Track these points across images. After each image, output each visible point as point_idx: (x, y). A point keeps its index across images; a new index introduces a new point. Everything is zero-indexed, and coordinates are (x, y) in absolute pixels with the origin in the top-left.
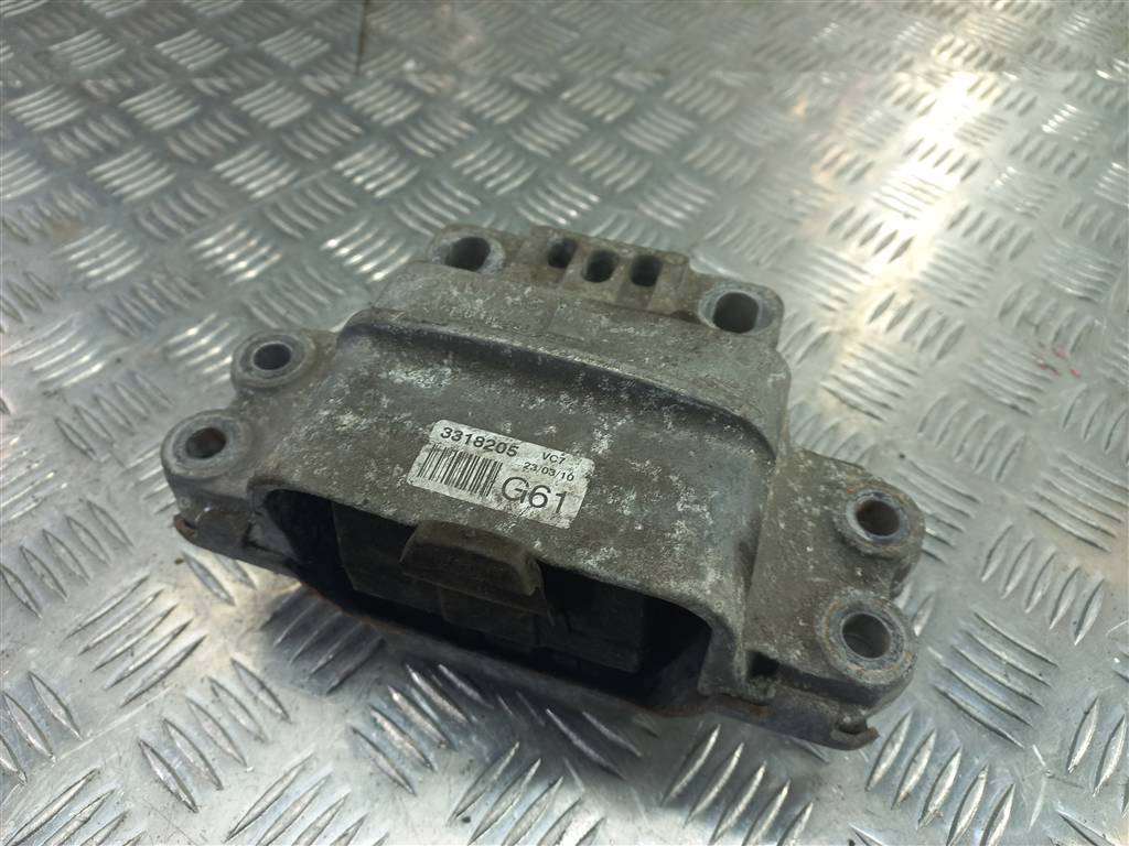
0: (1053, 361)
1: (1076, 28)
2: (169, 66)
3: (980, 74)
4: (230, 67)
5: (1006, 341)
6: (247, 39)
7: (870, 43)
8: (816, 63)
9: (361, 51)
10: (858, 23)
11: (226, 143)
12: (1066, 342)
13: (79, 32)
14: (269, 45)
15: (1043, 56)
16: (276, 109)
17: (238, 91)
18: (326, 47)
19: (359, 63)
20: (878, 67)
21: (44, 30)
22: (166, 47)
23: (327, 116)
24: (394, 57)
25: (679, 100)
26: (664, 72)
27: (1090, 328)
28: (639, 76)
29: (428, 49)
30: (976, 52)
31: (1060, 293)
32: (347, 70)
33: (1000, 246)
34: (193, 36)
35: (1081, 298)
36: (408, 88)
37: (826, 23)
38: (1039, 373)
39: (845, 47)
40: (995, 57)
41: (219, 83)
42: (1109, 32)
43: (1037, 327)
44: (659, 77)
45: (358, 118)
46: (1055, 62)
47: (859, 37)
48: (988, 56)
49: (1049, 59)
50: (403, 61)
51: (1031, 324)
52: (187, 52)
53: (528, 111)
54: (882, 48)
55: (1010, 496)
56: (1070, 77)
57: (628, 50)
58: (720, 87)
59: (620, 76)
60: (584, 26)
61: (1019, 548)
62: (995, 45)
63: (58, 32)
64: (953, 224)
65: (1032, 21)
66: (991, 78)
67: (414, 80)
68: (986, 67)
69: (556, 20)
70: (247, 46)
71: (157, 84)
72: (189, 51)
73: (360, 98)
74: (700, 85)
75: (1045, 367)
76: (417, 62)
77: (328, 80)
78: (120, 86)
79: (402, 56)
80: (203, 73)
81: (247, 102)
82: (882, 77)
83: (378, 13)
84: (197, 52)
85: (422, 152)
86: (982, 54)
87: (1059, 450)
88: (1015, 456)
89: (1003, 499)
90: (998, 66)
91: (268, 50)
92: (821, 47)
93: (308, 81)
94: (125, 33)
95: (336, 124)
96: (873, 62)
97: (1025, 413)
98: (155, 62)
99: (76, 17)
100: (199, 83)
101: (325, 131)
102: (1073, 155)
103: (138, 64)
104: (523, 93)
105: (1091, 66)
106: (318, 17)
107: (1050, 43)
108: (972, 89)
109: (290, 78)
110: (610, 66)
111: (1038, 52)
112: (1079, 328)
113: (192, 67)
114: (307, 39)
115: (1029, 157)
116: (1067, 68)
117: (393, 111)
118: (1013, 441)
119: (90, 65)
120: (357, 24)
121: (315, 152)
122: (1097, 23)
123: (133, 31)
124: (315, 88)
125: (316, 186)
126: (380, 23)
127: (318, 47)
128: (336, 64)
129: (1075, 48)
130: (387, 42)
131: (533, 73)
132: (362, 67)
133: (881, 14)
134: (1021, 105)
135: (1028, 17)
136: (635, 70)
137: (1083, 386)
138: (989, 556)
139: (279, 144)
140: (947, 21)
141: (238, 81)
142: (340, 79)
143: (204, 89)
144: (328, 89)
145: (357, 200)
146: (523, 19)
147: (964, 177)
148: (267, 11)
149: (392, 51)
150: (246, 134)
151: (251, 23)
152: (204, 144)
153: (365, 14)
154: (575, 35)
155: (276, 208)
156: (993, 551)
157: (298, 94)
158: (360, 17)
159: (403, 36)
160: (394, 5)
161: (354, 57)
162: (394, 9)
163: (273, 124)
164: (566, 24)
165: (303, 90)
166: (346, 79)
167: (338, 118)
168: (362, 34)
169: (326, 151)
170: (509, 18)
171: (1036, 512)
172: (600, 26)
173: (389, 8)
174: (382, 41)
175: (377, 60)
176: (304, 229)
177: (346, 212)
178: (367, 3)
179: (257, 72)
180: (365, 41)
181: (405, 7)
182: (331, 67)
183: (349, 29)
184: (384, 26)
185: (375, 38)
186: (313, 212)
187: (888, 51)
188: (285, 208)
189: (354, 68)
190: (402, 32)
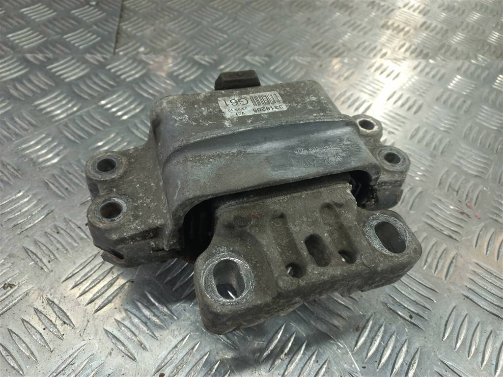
0: (466, 211)
1: (458, 38)
2: (13, 47)
3: (419, 60)
4: (47, 48)
5: (443, 200)
6: (57, 33)
7: (367, 44)
8: (343, 52)
9: (117, 42)
10: (361, 33)
11: (42, 90)
12: (471, 199)
14: (69, 37)
15: (445, 52)
16: (71, 72)
17: (50, 61)
18: (99, 39)
19: (115, 48)
20: (372, 55)
22: (12, 37)
23: (97, 75)
24: (133, 45)
25: (277, 71)
26: (269, 56)
27: (482, 191)
28: (257, 58)
29: (152, 41)
30: (416, 49)
31: (466, 174)
32: (110, 52)
34: (28, 31)
35: (476, 176)
36: (141, 62)
37: (345, 33)
38: (461, 217)
39: (356, 45)
40: (424, 52)
41: (40, 56)
42: (474, 41)
43: (457, 192)
44: (267, 59)
45: (115, 77)
46: (451, 55)
47: (362, 41)
48: (422, 51)
49: (448, 54)
50: (139, 47)
51: (454, 190)
52: (23, 39)
53: (201, 75)
54: (373, 46)
55: (453, 288)
56: (460, 63)
57: (251, 45)
58: (297, 64)
59: (247, 58)
60: (230, 31)
61: (461, 319)
62: (424, 46)
65: (439, 35)
66: (423, 63)
67: (143, 57)
68: (421, 57)
69: (216, 28)
70: (57, 37)
71: (8, 56)
73: (114, 67)
74: (287, 63)
75: (462, 213)
76: (146, 49)
77: (99, 57)
79: (138, 44)
80: (31, 51)
81: (55, 67)
82: (373, 61)
83: (127, 22)
84: (29, 39)
85: (145, 95)
86: (418, 50)
87: (475, 261)
88: (453, 265)
90: (426, 56)
91: (68, 39)
92: (344, 45)
93: (88, 56)
95: (101, 80)
96: (369, 53)
97: (455, 239)
98: (5, 44)
100: (29, 56)
101: (95, 83)
102: (464, 101)
104: (200, 65)
105: (468, 57)
106: (96, 23)
107: (448, 45)
108: (415, 68)
109: (78, 55)
110: (242, 53)
111: (443, 51)
112: (477, 192)
113: (25, 47)
114: (89, 35)
115: (445, 102)
116: (457, 58)
117: (132, 74)
118: (452, 256)
120: (116, 28)
121: (90, 95)
122: (468, 37)
124: (92, 60)
125: (89, 114)
126: (127, 27)
127: (94, 39)
128: (104, 48)
129: (460, 49)
130: (130, 37)
131: (204, 55)
132: (117, 50)
133: (371, 29)
134: (439, 76)
135: (437, 34)
136: (255, 55)
137: (483, 224)
138: (446, 325)
139: (72, 91)
140: (402, 34)
141: (50, 55)
142: (105, 56)
143: (32, 60)
144: (98, 61)
145: (110, 122)
146: (199, 27)
147: (416, 112)
148: (69, 20)
149: (134, 42)
150: (53, 85)
151: (60, 25)
152: (29, 89)
153: (120, 22)
154: (226, 36)
155: (66, 125)
156: (447, 322)
157: (83, 63)
158: (117, 24)
159: (139, 34)
160: (135, 18)
161: (113, 45)
162: (135, 21)
163: (68, 80)
164: (221, 31)
165: (86, 62)
166: (108, 56)
167: (103, 77)
168: (118, 33)
169: (95, 94)
170: (192, 26)
171: (467, 297)
172: (238, 32)
173: (132, 20)
174: (128, 37)
175: (126, 47)
176: (81, 138)
177: (104, 128)
178: (121, 17)
179: (62, 51)
180: (119, 36)
181: (140, 20)
182: (100, 49)
183: (111, 30)
184: (129, 29)
185: (124, 36)
186: (86, 128)
187: (375, 48)
188: (70, 125)
189: (113, 50)
190: (138, 32)
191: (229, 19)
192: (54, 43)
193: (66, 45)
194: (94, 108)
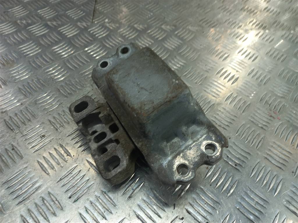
0: (273, 115)
2: (41, 18)
4: (58, 18)
5: (261, 109)
6: (63, 10)
7: (231, 20)
8: (216, 25)
9: (94, 16)
10: (228, 14)
11: (56, 41)
12: (277, 109)
13: (17, 6)
14: (69, 13)
15: (277, 26)
16: (70, 32)
17: (60, 26)
18: (84, 14)
20: (233, 27)
21: (7, 5)
22: (40, 12)
23: (83, 35)
24: (102, 18)
25: (179, 34)
26: (175, 26)
27: (283, 106)
28: (168, 27)
29: (112, 16)
30: (259, 24)
31: (276, 95)
34: (48, 9)
35: (282, 97)
36: (106, 27)
37: (219, 13)
38: (270, 118)
39: (224, 21)
40: (264, 26)
41: (54, 23)
43: (270, 105)
44: (174, 28)
45: (92, 36)
46: (279, 28)
47: (228, 18)
48: (262, 25)
50: (105, 19)
51: (268, 104)
52: (46, 13)
53: (138, 35)
54: (234, 21)
55: (260, 153)
56: (284, 32)
57: (166, 19)
58: (190, 31)
59: (163, 27)
60: (155, 11)
61: (261, 168)
63: (11, 6)
64: (250, 74)
65: (275, 15)
66: (262, 32)
67: (108, 25)
68: (261, 29)
69: (147, 9)
70: (63, 12)
71: (38, 22)
72: (47, 13)
73: (92, 30)
74: (184, 30)
75: (271, 116)
76: (109, 20)
77: (84, 24)
78: (27, 23)
79: (105, 17)
80: (50, 20)
81: (62, 29)
82: (233, 30)
83: (99, 5)
84: (49, 13)
85: (108, 46)
87: (273, 140)
88: (261, 142)
89: (258, 154)
90: (265, 28)
92: (218, 20)
93: (79, 24)
94: (30, 7)
95: (86, 37)
96: (231, 26)
97: (265, 129)
98: (37, 16)
100: (49, 23)
101: (82, 39)
102: (282, 55)
103: (32, 16)
104: (137, 30)
105: (289, 29)
106: (83, 5)
107: (279, 22)
108: (257, 35)
109: (74, 23)
110: (160, 24)
111: (275, 25)
112: (281, 106)
113: (47, 18)
114: (79, 11)
115: (271, 55)
116: (283, 30)
117: (102, 34)
118: (261, 137)
119: (20, 16)
120: (93, 8)
121: (79, 45)
123: (32, 6)
124: (81, 26)
125: (79, 55)
126: (99, 7)
127: (81, 14)
128: (87, 19)
129: (285, 24)
130: (101, 13)
131: (140, 25)
132: (94, 21)
133: (234, 11)
134: (270, 40)
135: (273, 14)
136: (167, 25)
137: (281, 123)
139: (70, 42)
140: (252, 14)
141: (60, 23)
142: (87, 24)
143: (50, 25)
144: (84, 26)
145: (90, 60)
146: (138, 8)
147: (253, 61)
148: (68, 3)
149: (102, 16)
150: (61, 39)
151: (64, 6)
152: (49, 41)
153: (95, 5)
154: (152, 14)
155: (68, 61)
156: (254, 169)
157: (76, 28)
158: (94, 6)
159: (105, 12)
161: (92, 18)
163: (69, 36)
164: (150, 10)
165: (77, 26)
166: (89, 24)
167: (87, 35)
168: (94, 11)
169: (83, 45)
170: (134, 8)
171: (266, 158)
172: (158, 12)
173: (102, 3)
175: (98, 19)
176: (75, 67)
177: (87, 63)
178: (96, 1)
179: (65, 20)
180: (95, 13)
181: (106, 3)
182: (85, 20)
183: (90, 9)
184: (100, 9)
185: (97, 12)
186: (78, 62)
187: (236, 22)
188: (70, 61)
189: (91, 21)
190: (105, 10)
191: (154, 4)
192: (61, 16)
193: (68, 17)
194: (82, 52)
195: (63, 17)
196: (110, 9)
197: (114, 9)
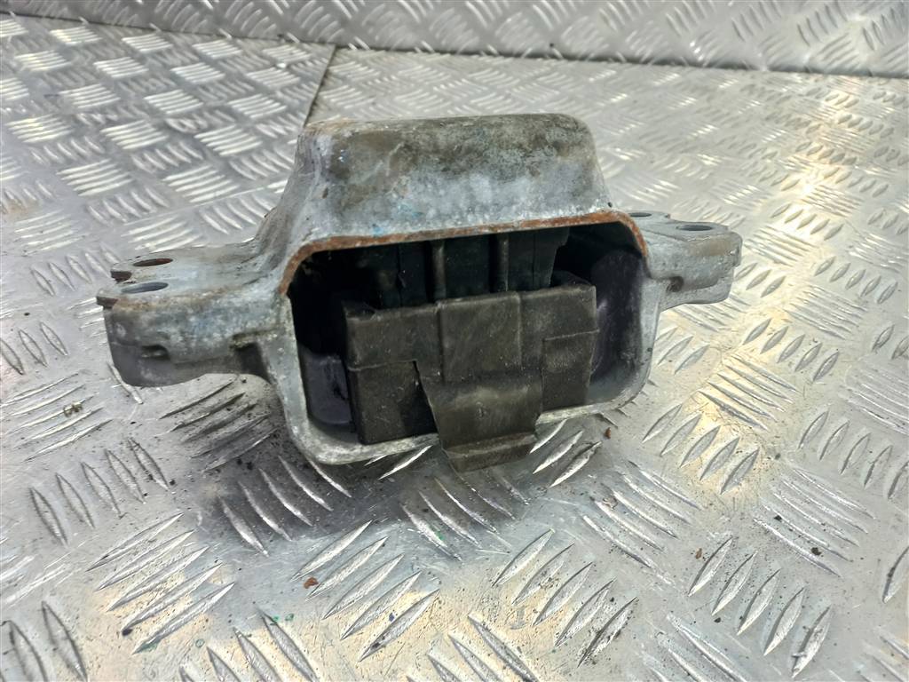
2: (153, 112)
4: (201, 115)
6: (220, 98)
7: (738, 139)
9: (311, 113)
13: (87, 84)
14: (237, 105)
16: (230, 143)
17: (201, 129)
18: (283, 108)
19: (307, 122)
20: (747, 154)
23: (271, 151)
32: (298, 125)
33: (867, 291)
34: (177, 94)
37: (702, 125)
41: (188, 123)
47: (730, 134)
54: (748, 143)
63: (71, 83)
64: (820, 271)
65: (877, 137)
68: (826, 160)
70: (218, 103)
71: (139, 120)
72: (171, 103)
77: (279, 128)
78: (106, 118)
80: (178, 116)
81: (207, 137)
83: (331, 91)
84: (177, 104)
90: (837, 160)
91: (235, 107)
93: (262, 127)
94: (124, 88)
95: (278, 157)
98: (141, 107)
99: (87, 75)
100: (172, 122)
101: (268, 161)
103: (126, 108)
106: (282, 89)
107: (894, 151)
108: (828, 176)
109: (246, 125)
113: (169, 112)
114: (269, 102)
115: (887, 227)
120: (312, 96)
123: (130, 87)
124: (266, 132)
126: (330, 97)
127: (275, 107)
128: (288, 119)
130: (334, 110)
134: (873, 190)
139: (227, 167)
140: (804, 130)
141: (203, 122)
142: (288, 128)
143: (175, 126)
144: (277, 133)
146: (448, 103)
148: (240, 83)
151: (227, 90)
153: (319, 90)
157: (252, 135)
158: (315, 92)
159: (347, 107)
160: (345, 87)
161: (305, 117)
162: (344, 90)
163: (224, 153)
165: (256, 133)
166: (294, 129)
167: (281, 154)
168: (314, 103)
169: (266, 175)
173: (340, 89)
174: (330, 109)
178: (322, 84)
179: (221, 119)
180: (315, 108)
181: (352, 90)
183: (304, 98)
184: (333, 100)
185: (323, 107)
189: (302, 123)
190: (348, 104)
192: (212, 110)
194: (261, 191)
195: (218, 112)
196: (363, 103)
197: (374, 104)
